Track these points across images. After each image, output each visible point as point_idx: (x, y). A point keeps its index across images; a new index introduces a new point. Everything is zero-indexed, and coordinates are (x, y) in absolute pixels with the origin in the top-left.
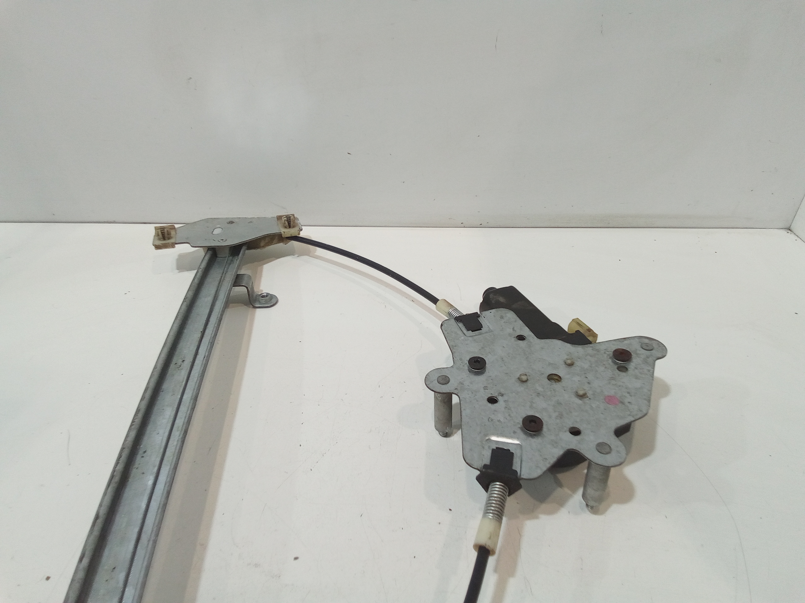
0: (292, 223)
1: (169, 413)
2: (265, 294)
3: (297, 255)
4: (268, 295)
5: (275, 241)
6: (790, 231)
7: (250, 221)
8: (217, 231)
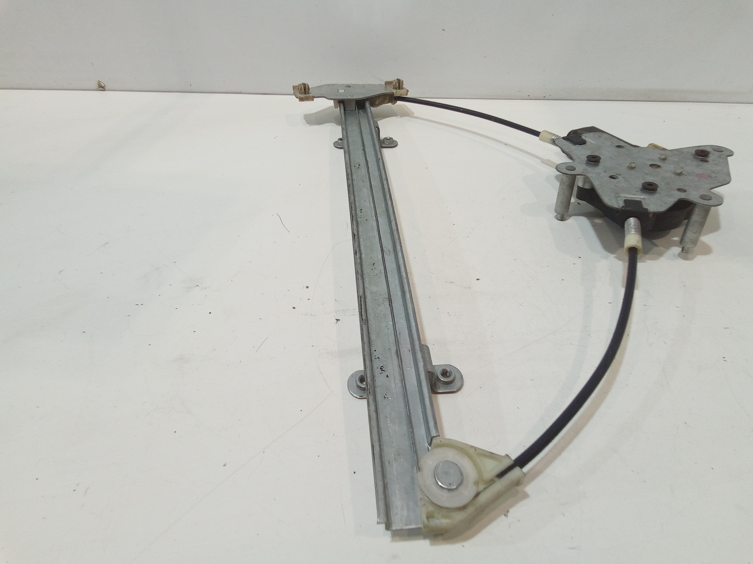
0: (401, 85)
1: (366, 192)
2: (388, 138)
3: (399, 116)
4: (391, 139)
5: (387, 100)
7: (364, 86)
8: (342, 91)
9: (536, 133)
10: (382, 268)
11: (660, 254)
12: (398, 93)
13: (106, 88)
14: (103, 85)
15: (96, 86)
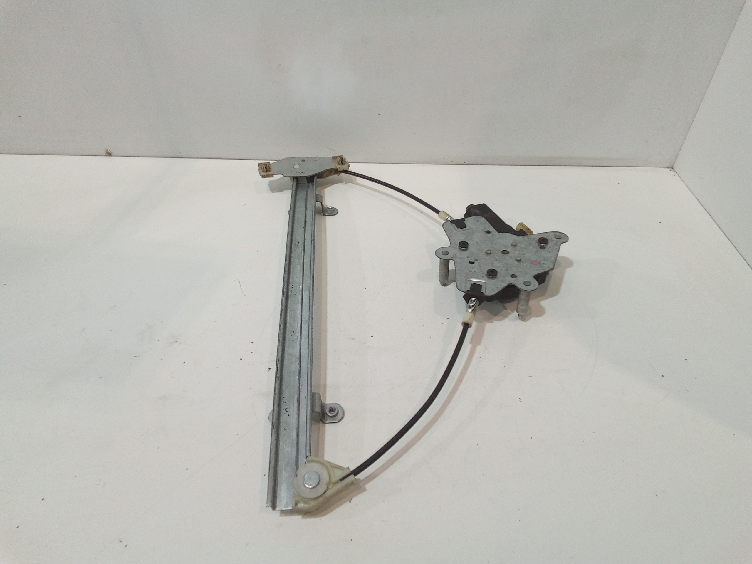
0: (343, 162)
1: (299, 268)
2: (331, 207)
4: (332, 208)
5: (333, 173)
6: (672, 169)
7: (315, 160)
8: (297, 167)
9: (437, 211)
10: (299, 334)
11: (506, 316)
12: (341, 168)
13: (112, 154)
14: (110, 152)
15: (105, 153)
